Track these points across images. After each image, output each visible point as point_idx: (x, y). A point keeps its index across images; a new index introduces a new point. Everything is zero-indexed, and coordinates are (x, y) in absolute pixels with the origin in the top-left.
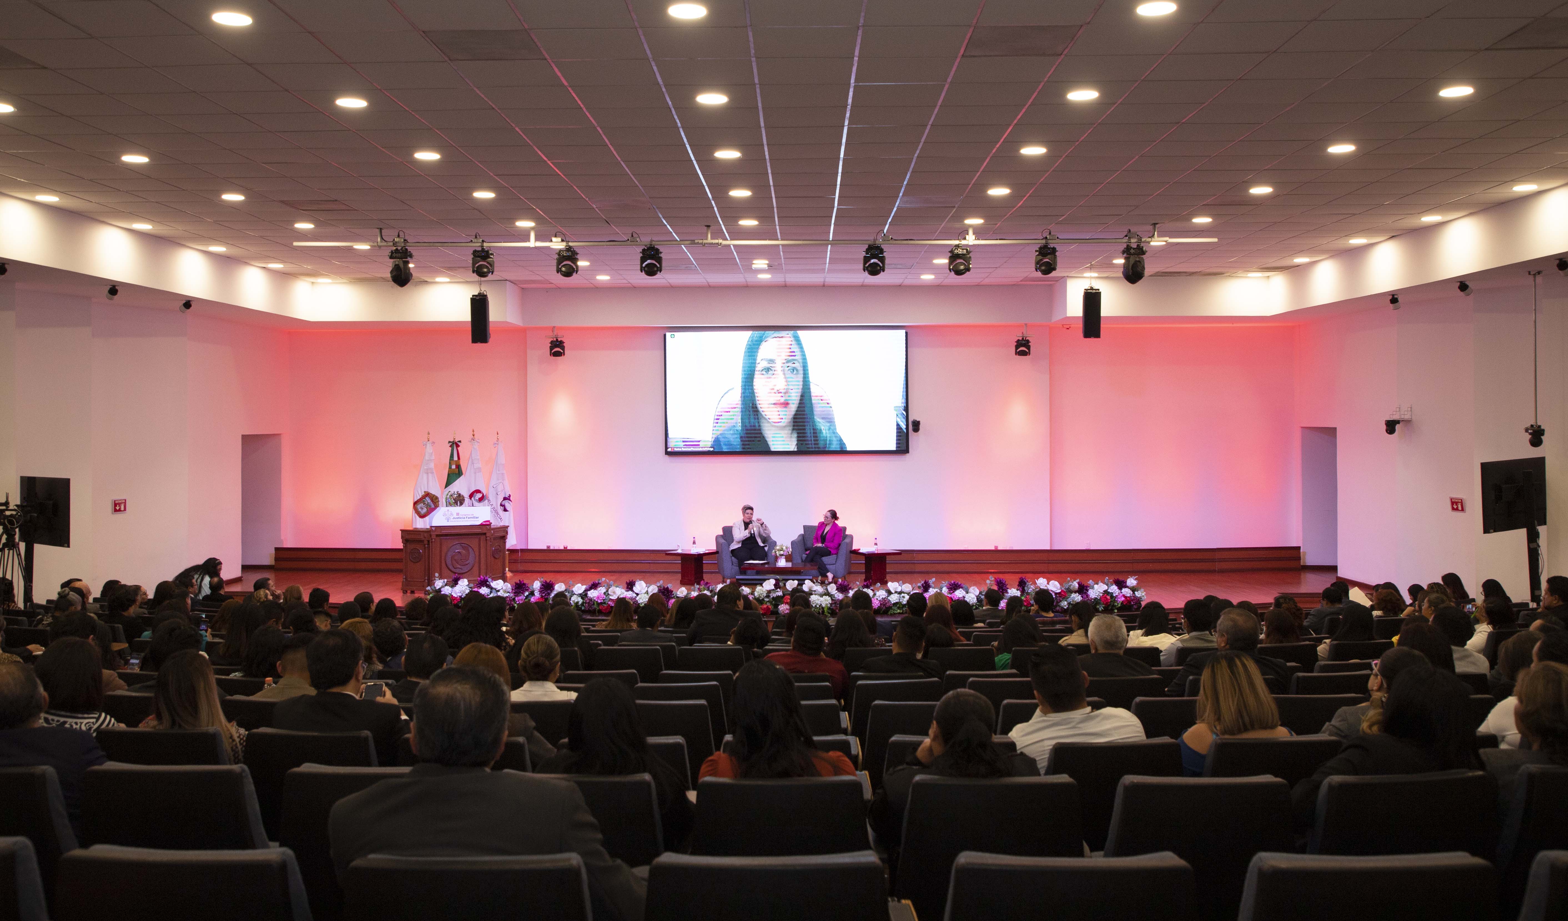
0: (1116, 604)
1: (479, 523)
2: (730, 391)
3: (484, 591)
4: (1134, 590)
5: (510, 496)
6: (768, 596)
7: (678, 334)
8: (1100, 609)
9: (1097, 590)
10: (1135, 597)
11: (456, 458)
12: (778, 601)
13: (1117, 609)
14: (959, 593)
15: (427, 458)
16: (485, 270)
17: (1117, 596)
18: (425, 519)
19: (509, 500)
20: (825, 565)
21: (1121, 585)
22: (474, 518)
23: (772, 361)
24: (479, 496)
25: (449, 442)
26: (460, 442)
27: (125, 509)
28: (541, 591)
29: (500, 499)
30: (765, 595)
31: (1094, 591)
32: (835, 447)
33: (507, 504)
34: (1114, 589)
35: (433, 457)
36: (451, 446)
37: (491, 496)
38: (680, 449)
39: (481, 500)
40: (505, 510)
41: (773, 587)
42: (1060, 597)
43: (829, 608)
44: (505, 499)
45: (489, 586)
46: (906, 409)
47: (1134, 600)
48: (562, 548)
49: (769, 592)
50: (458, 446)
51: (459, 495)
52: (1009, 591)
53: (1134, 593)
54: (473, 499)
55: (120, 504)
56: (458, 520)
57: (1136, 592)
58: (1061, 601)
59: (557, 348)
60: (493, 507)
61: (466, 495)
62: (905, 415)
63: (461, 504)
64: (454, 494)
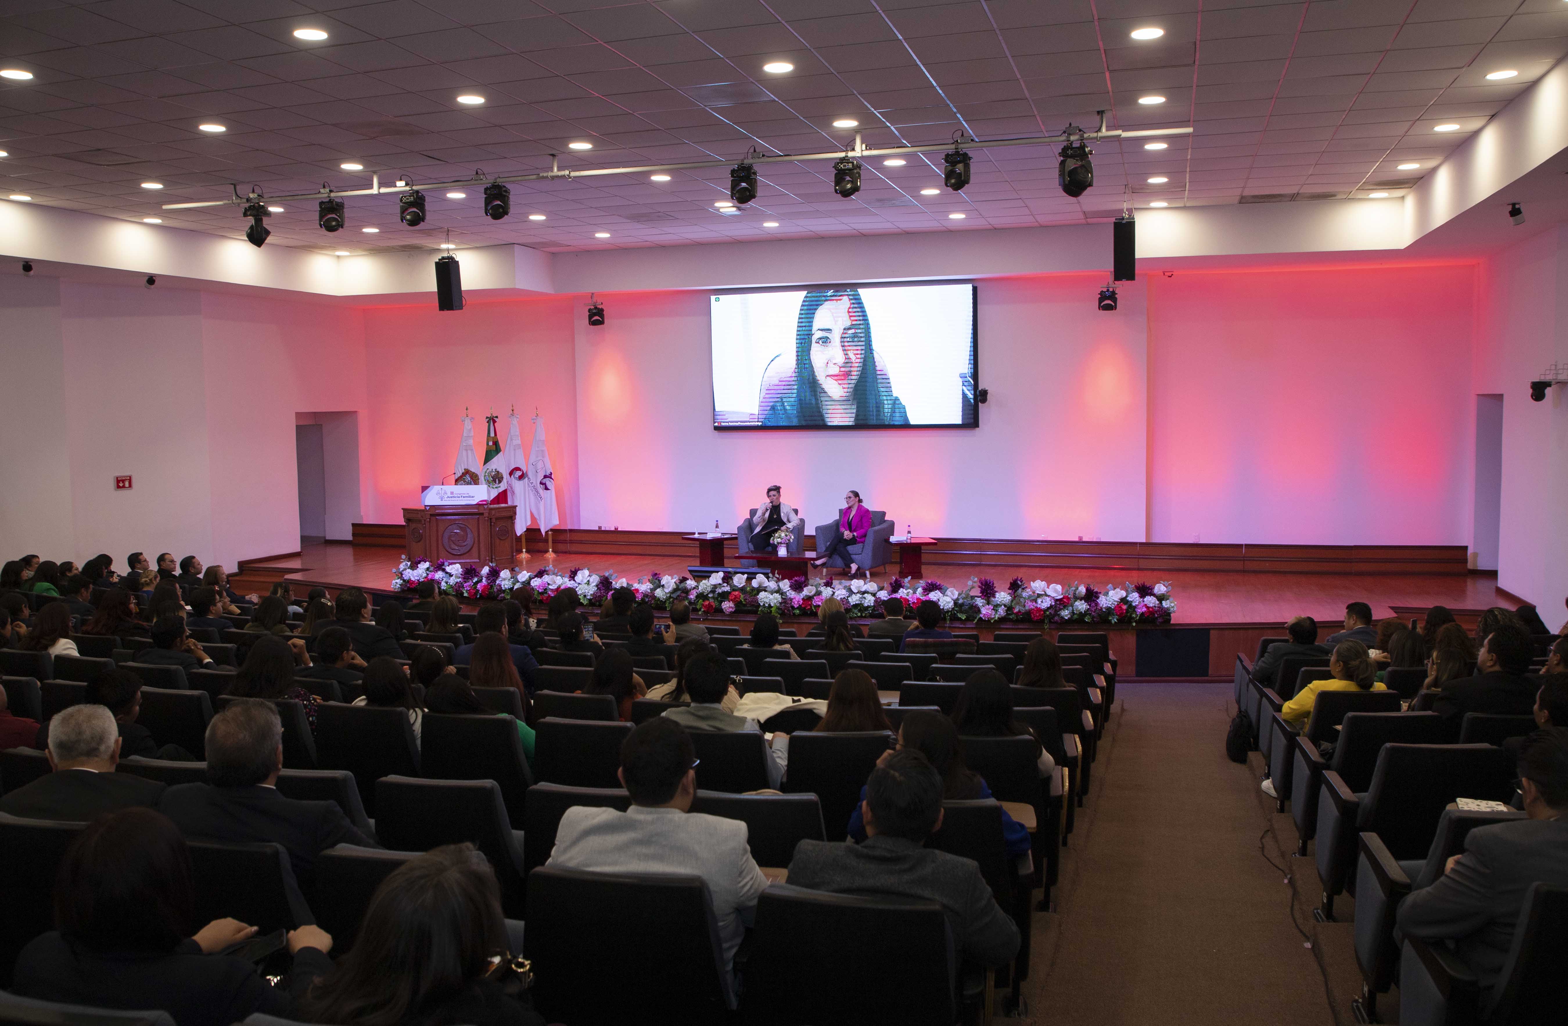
0: (1134, 616)
1: (475, 503)
2: (777, 358)
3: (439, 575)
4: (1161, 598)
5: (551, 474)
6: (713, 591)
7: (723, 298)
8: (1113, 622)
9: (1110, 598)
10: (1161, 607)
11: (492, 435)
12: (724, 596)
13: (1136, 622)
14: (934, 596)
15: (465, 434)
16: (334, 223)
17: (1137, 605)
19: (551, 478)
20: (850, 555)
21: (1144, 591)
22: (470, 497)
24: (519, 473)
25: (487, 418)
26: (497, 417)
27: (130, 486)
28: (487, 578)
29: (540, 477)
30: (710, 590)
31: (1108, 598)
32: (898, 421)
33: (547, 481)
34: (1134, 597)
35: (472, 434)
36: (488, 422)
37: (530, 474)
38: (727, 424)
39: (521, 478)
40: (547, 489)
41: (720, 581)
42: (1060, 604)
43: (778, 608)
44: (545, 477)
45: (444, 570)
46: (975, 375)
47: (1158, 611)
48: (613, 529)
49: (715, 586)
50: (494, 422)
51: (497, 472)
52: (997, 595)
53: (1161, 603)
54: (512, 476)
55: (123, 481)
56: (453, 499)
57: (1163, 602)
58: (1060, 609)
59: (597, 317)
60: (533, 485)
61: (505, 473)
62: (973, 382)
63: (500, 482)
64: (492, 471)
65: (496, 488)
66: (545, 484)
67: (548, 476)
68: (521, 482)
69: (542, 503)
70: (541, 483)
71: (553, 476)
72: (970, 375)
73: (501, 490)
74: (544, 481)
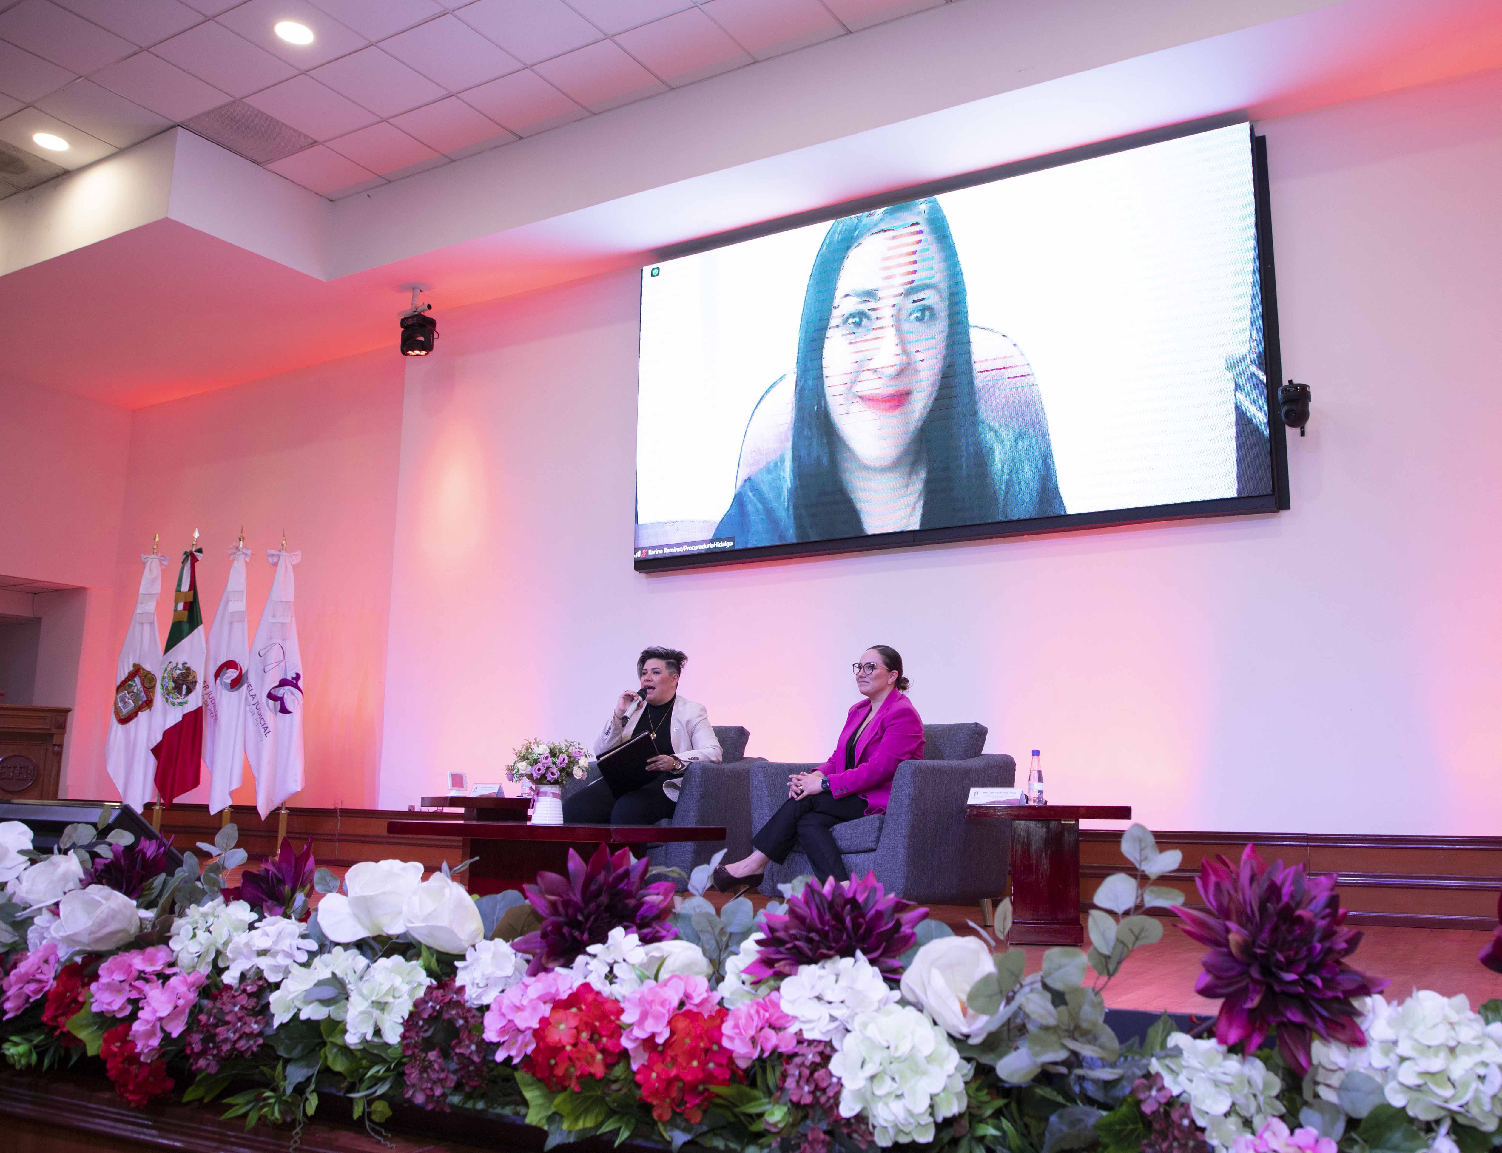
5: (298, 677)
7: (669, 267)
11: (187, 589)
15: (143, 590)
18: (127, 725)
19: (297, 687)
23: (870, 295)
24: (232, 674)
25: (180, 552)
26: (200, 551)
29: (274, 684)
33: (287, 693)
36: (180, 562)
37: (252, 678)
38: (661, 552)
39: (236, 684)
40: (284, 710)
44: (284, 683)
50: (194, 560)
51: (188, 671)
54: (218, 681)
59: (419, 334)
60: (255, 701)
61: (202, 672)
62: (1264, 378)
63: (189, 691)
64: (176, 668)
65: (180, 704)
66: (281, 699)
67: (293, 682)
68: (235, 694)
69: (268, 740)
70: (270, 696)
71: (300, 683)
72: (1255, 357)
73: (190, 707)
74: (281, 692)
